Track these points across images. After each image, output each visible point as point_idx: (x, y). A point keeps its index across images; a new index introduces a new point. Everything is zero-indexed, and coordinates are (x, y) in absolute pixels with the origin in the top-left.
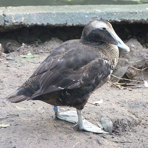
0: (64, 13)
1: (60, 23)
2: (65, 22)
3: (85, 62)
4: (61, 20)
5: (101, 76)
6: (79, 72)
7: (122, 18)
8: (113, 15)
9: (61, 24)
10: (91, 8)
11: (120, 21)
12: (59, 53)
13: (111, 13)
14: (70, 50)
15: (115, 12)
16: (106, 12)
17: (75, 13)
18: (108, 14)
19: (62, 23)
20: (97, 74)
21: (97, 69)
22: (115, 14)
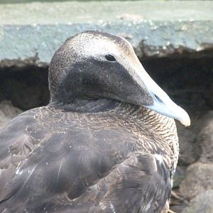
0: (29, 26)
1: (16, 58)
2: (33, 55)
3: (102, 170)
4: (21, 47)
5: (149, 206)
6: (85, 200)
7: (205, 39)
8: (180, 30)
9: (19, 61)
10: (110, 10)
11: (199, 49)
12: (15, 150)
13: (171, 26)
14: (48, 136)
15: (185, 23)
16: (156, 23)
17: (61, 26)
18: (163, 28)
19: (23, 58)
20: (139, 200)
21: (138, 186)
22: (184, 28)
